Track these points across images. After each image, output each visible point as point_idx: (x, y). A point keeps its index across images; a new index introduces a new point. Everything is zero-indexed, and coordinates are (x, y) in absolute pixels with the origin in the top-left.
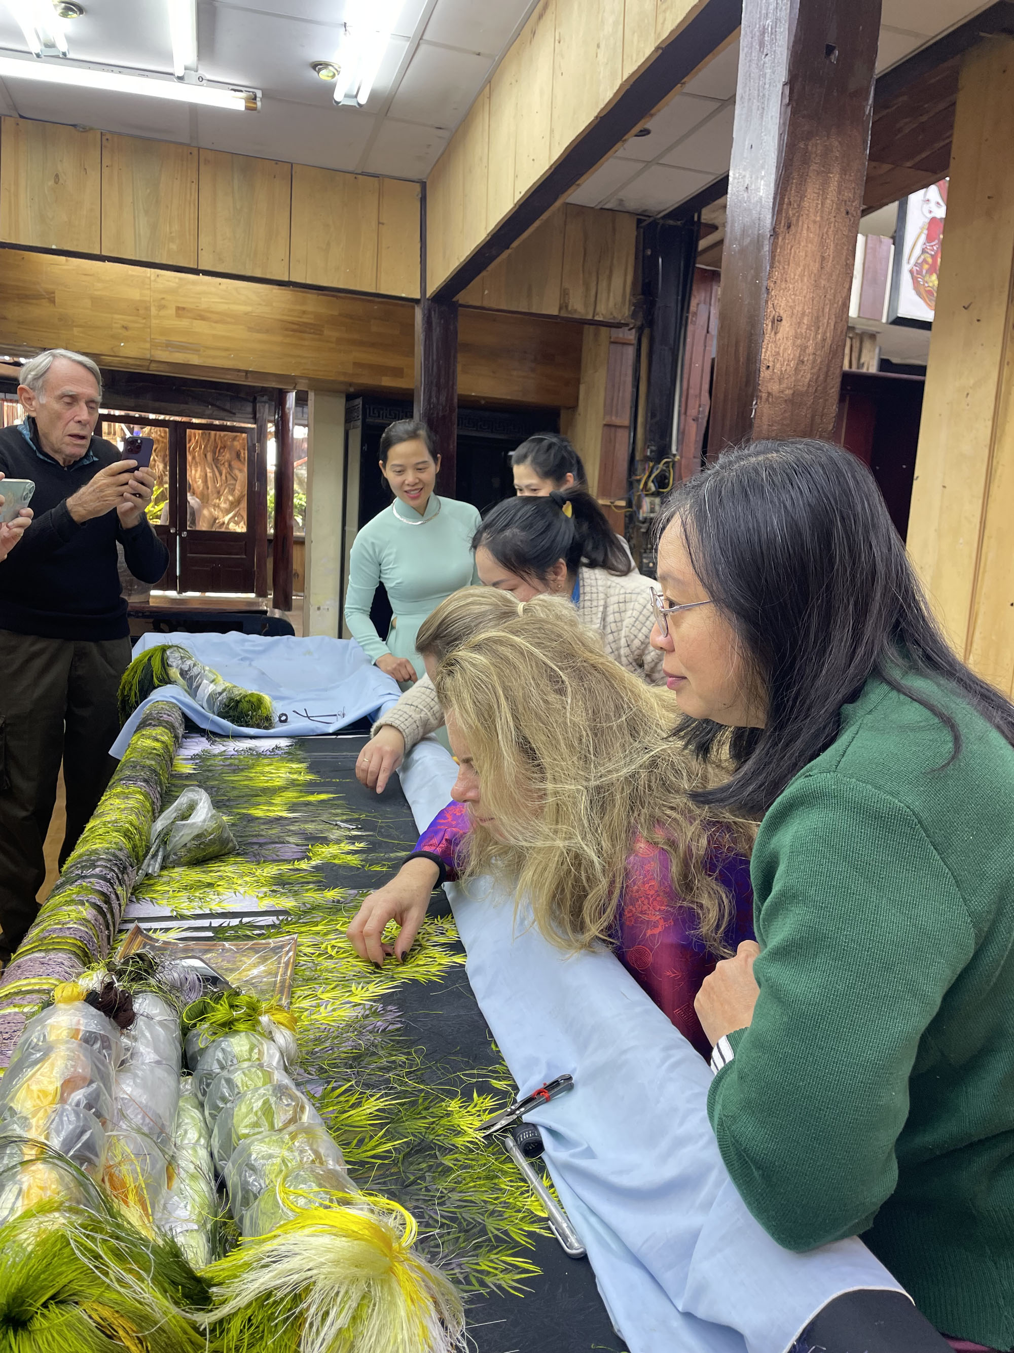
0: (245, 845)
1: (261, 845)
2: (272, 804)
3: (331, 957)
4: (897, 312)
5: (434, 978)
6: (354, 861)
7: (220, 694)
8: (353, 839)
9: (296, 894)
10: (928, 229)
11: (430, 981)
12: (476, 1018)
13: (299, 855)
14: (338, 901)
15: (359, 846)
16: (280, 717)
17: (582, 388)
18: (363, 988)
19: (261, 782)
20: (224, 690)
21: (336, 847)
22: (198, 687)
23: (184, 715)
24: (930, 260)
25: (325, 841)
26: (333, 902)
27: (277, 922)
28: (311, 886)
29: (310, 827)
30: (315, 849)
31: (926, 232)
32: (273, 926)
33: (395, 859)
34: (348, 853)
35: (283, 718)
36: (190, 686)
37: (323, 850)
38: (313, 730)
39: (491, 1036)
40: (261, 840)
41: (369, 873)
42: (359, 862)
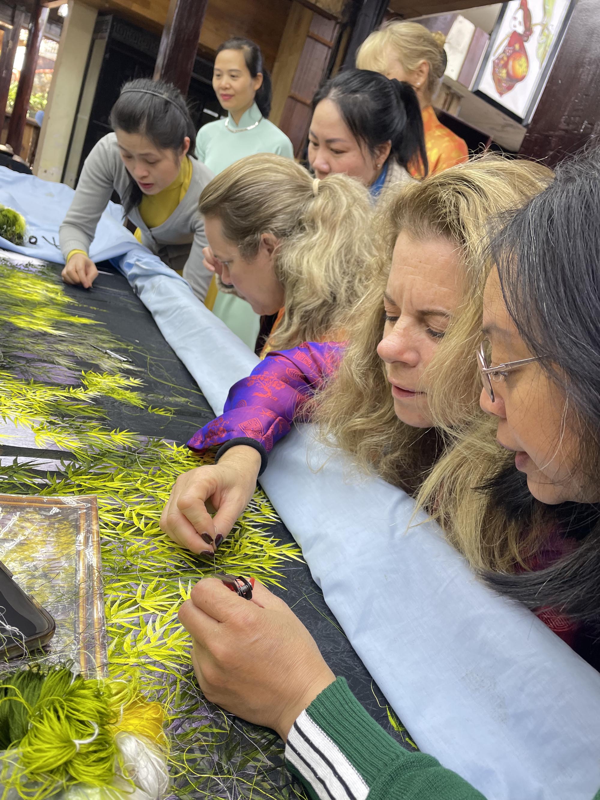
0: (10, 357)
1: (28, 361)
2: (34, 317)
4: (478, 86)
6: (134, 399)
8: (127, 373)
9: (79, 431)
10: (511, 37)
13: (73, 382)
14: (130, 448)
16: (30, 239)
21: (110, 378)
24: (506, 59)
25: (97, 369)
26: (124, 448)
27: (63, 469)
28: (94, 423)
29: (79, 350)
30: (89, 377)
31: (509, 39)
33: (176, 404)
34: (126, 389)
35: (33, 240)
37: (98, 380)
40: (28, 355)
41: (155, 417)
42: (140, 402)
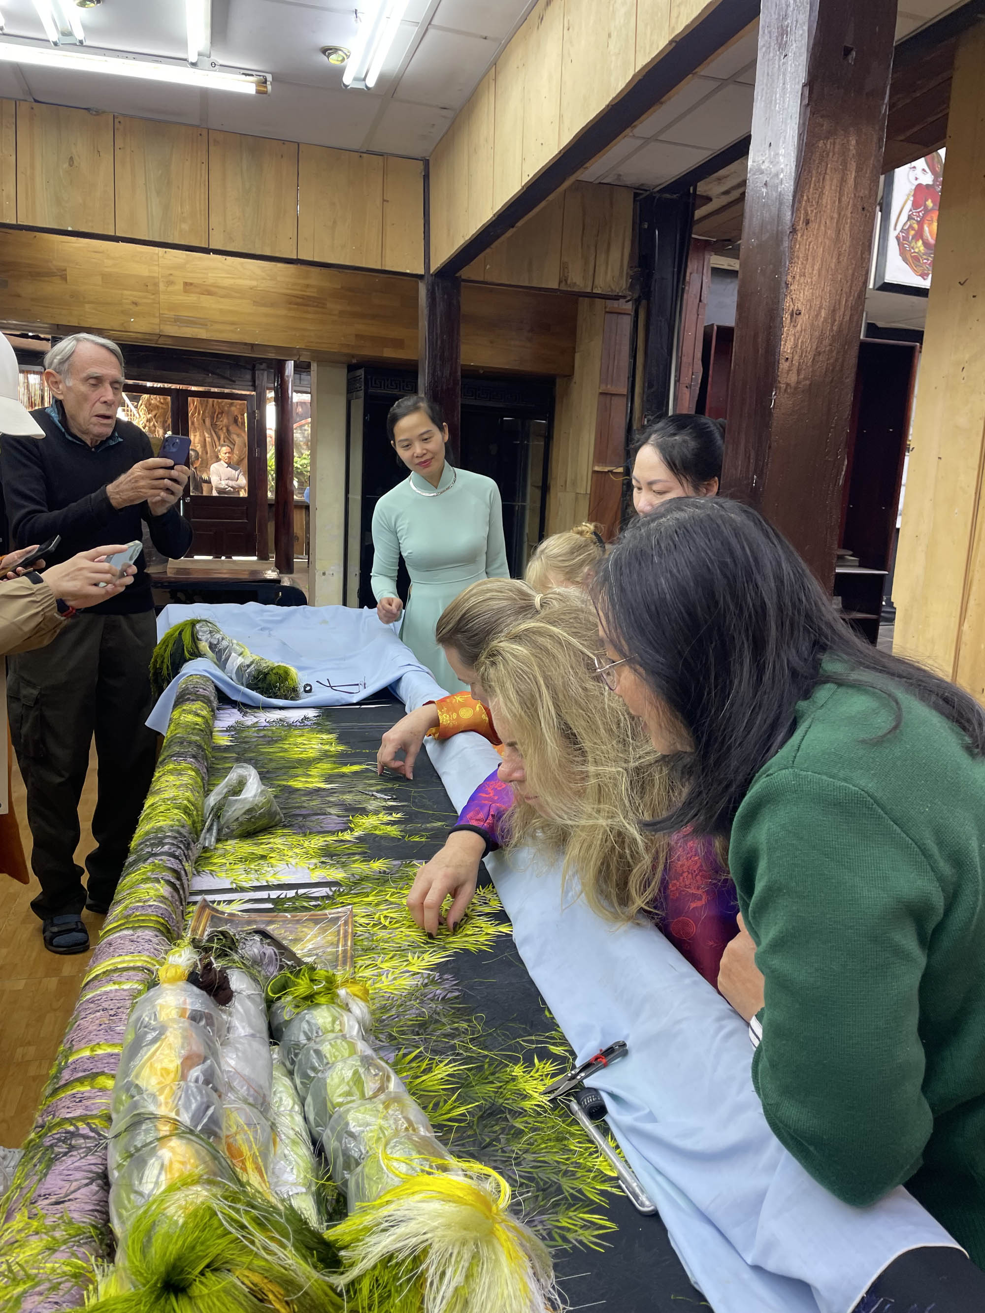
0: (290, 816)
1: (305, 816)
2: (309, 775)
3: (385, 927)
4: (884, 279)
5: (484, 948)
6: (393, 831)
7: (249, 666)
8: (390, 810)
9: (344, 865)
10: (914, 196)
11: (481, 951)
12: (528, 986)
13: (342, 827)
14: (385, 872)
15: (396, 816)
16: (305, 687)
17: (577, 356)
18: (418, 958)
19: (295, 754)
20: (252, 663)
21: (374, 817)
22: (227, 659)
23: (217, 689)
24: (916, 226)
25: (364, 812)
26: (380, 872)
27: (331, 893)
28: (357, 857)
29: (348, 798)
30: (356, 820)
31: (912, 199)
32: (328, 897)
33: (432, 829)
34: (387, 824)
35: (308, 688)
36: (219, 658)
37: (364, 821)
38: (338, 701)
39: (544, 1003)
40: (304, 812)
41: (410, 844)
42: (399, 833)
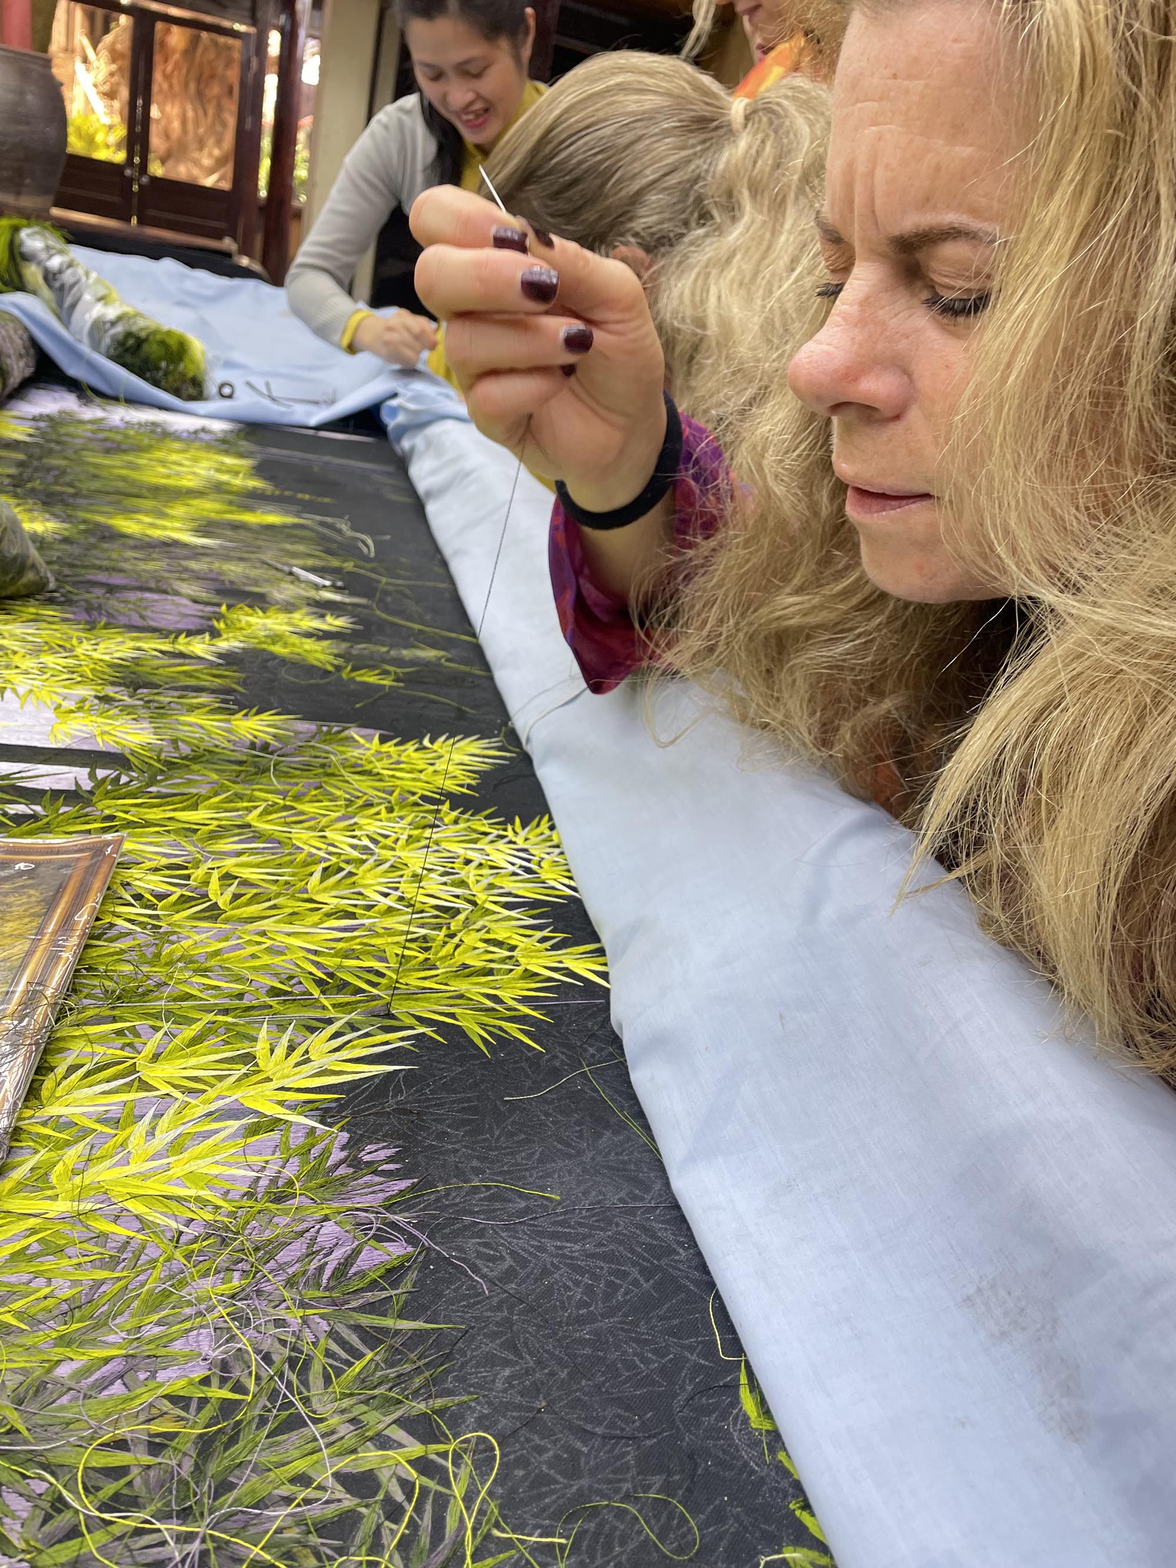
0: (75, 584)
1: (111, 589)
2: (163, 515)
3: (213, 912)
5: (513, 1029)
6: (319, 653)
7: (113, 324)
8: (322, 608)
9: (158, 712)
11: (504, 1042)
13: (192, 624)
14: (265, 747)
15: (334, 623)
16: (220, 387)
18: (291, 1049)
19: (154, 476)
20: (119, 319)
21: (282, 617)
22: (73, 306)
23: (34, 343)
25: (260, 601)
26: (253, 746)
27: (87, 785)
28: (203, 699)
29: (234, 570)
30: (233, 616)
32: (73, 796)
33: (413, 663)
34: (308, 635)
35: (227, 391)
36: (60, 302)
37: (253, 620)
39: (734, 1344)
40: (117, 580)
41: (352, 687)
42: (331, 658)
